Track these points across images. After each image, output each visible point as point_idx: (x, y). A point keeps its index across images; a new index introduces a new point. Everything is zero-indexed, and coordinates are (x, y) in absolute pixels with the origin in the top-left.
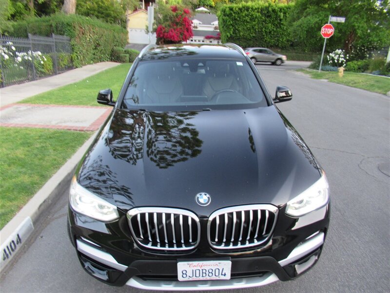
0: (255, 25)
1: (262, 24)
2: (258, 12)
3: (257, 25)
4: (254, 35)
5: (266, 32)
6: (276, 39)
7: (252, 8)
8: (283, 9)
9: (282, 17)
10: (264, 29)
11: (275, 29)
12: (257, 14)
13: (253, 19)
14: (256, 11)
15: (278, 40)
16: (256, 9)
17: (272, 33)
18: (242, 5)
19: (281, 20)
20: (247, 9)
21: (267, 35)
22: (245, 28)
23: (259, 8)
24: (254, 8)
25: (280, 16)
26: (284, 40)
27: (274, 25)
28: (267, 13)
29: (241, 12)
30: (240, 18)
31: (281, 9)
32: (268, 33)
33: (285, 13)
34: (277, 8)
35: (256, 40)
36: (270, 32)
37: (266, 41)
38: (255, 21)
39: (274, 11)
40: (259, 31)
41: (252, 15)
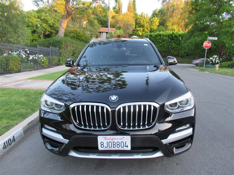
0: (165, 44)
1: (169, 43)
2: (166, 37)
3: (166, 44)
4: (164, 49)
5: (171, 48)
6: (178, 51)
7: (163, 35)
8: (181, 35)
9: (180, 40)
10: (170, 46)
11: (177, 46)
12: (166, 38)
13: (163, 41)
14: (165, 36)
15: (179, 52)
16: (165, 35)
17: (175, 48)
18: (157, 33)
19: (180, 41)
20: (160, 35)
21: (172, 50)
22: (159, 46)
23: (167, 35)
24: (164, 35)
25: (179, 39)
26: (182, 52)
27: (176, 44)
28: (172, 37)
29: (157, 37)
30: (156, 40)
31: (180, 35)
32: (173, 49)
33: (182, 37)
34: (177, 35)
35: (166, 52)
36: (174, 48)
37: (171, 53)
38: (164, 42)
39: (176, 36)
40: (167, 47)
41: (163, 39)
